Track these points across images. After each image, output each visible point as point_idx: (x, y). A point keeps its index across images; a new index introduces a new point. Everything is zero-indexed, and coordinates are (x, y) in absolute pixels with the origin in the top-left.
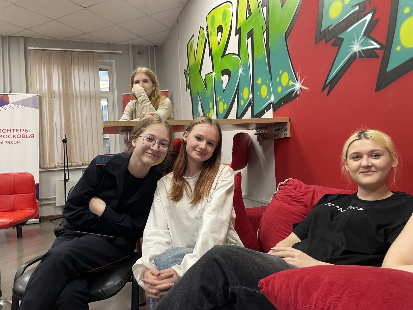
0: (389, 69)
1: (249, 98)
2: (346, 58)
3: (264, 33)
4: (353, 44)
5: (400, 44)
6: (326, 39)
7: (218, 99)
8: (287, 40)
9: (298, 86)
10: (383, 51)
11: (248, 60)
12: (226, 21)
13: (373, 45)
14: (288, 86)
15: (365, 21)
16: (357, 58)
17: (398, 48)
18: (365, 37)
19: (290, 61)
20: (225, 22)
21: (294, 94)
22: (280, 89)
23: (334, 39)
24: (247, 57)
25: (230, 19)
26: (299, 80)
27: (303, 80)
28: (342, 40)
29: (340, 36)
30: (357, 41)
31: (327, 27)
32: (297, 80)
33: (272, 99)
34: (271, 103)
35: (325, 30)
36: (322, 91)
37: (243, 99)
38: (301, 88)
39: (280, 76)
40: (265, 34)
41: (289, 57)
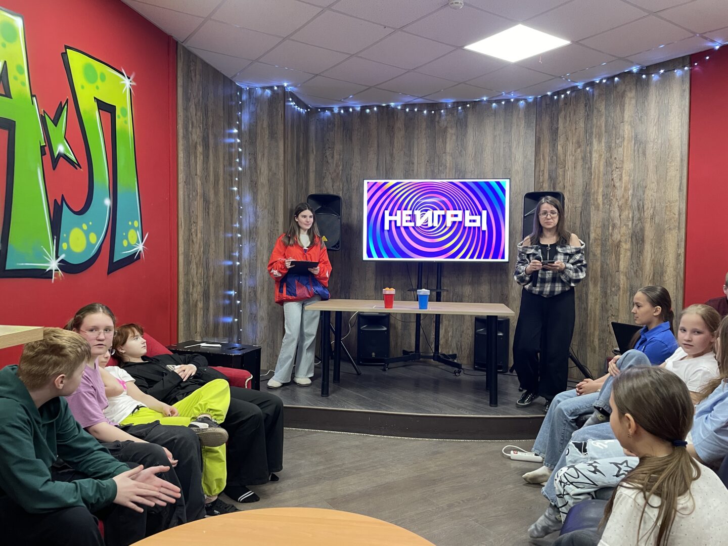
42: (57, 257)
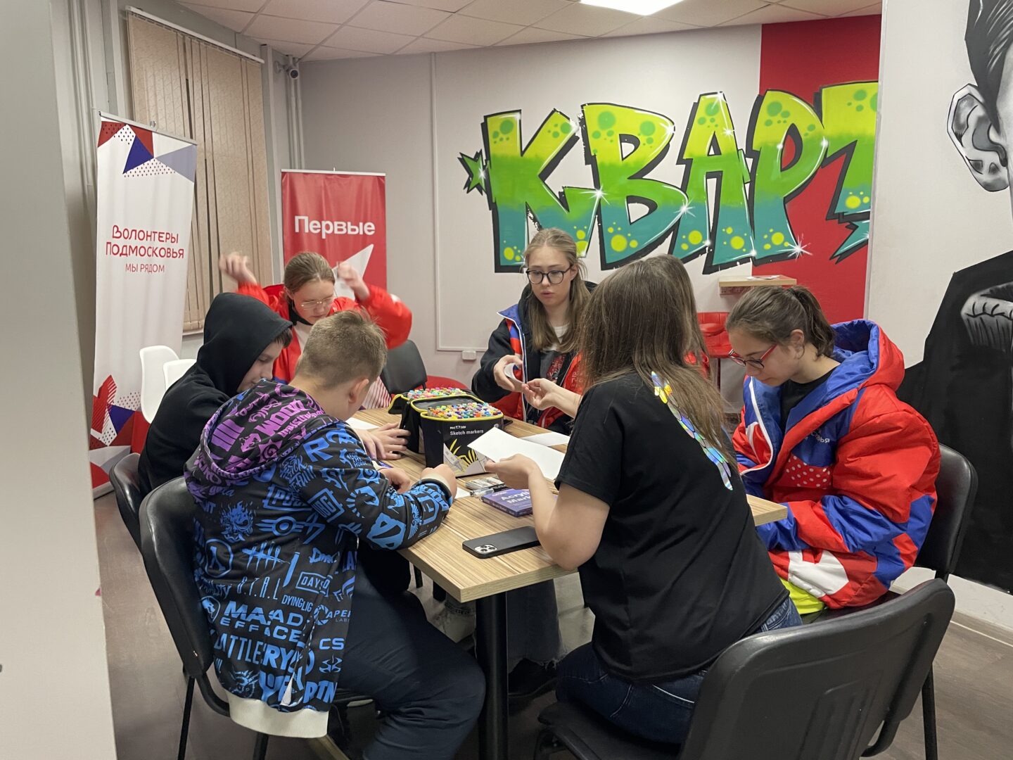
1: (701, 244)
3: (744, 184)
6: (839, 220)
7: (611, 230)
8: (786, 205)
9: (798, 249)
11: (706, 202)
12: (650, 136)
14: (782, 246)
19: (788, 224)
20: (647, 137)
21: (790, 255)
22: (767, 247)
23: (848, 224)
24: (705, 197)
25: (664, 139)
26: (800, 244)
27: (805, 246)
28: (857, 227)
29: (854, 223)
31: (842, 211)
32: (797, 244)
33: (753, 253)
34: (751, 257)
35: (839, 214)
36: (830, 259)
37: (687, 241)
38: (802, 252)
39: (771, 235)
40: (747, 186)
41: (787, 221)
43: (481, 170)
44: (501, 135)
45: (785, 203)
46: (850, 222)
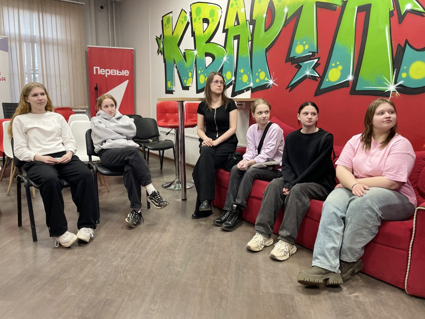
0: (322, 88)
1: (231, 79)
2: (302, 76)
4: (306, 71)
5: (328, 78)
6: (292, 63)
7: (199, 72)
10: (320, 79)
13: (316, 74)
14: (264, 80)
15: (314, 62)
16: (307, 78)
17: (327, 80)
18: (313, 70)
19: (267, 66)
20: (212, 18)
21: (268, 86)
22: (258, 81)
24: (233, 51)
25: (218, 19)
27: (275, 80)
28: (301, 66)
29: (300, 64)
30: (309, 69)
31: (293, 56)
32: (271, 79)
33: (251, 85)
34: (251, 87)
36: (286, 89)
38: (273, 84)
39: (259, 73)
40: (250, 42)
41: (267, 64)
42: (396, 82)
43: (161, 43)
44: (167, 26)
45: (266, 52)
46: (297, 64)
